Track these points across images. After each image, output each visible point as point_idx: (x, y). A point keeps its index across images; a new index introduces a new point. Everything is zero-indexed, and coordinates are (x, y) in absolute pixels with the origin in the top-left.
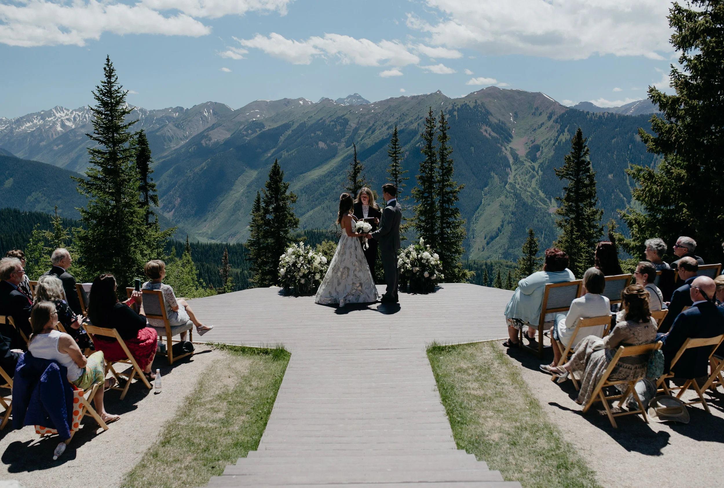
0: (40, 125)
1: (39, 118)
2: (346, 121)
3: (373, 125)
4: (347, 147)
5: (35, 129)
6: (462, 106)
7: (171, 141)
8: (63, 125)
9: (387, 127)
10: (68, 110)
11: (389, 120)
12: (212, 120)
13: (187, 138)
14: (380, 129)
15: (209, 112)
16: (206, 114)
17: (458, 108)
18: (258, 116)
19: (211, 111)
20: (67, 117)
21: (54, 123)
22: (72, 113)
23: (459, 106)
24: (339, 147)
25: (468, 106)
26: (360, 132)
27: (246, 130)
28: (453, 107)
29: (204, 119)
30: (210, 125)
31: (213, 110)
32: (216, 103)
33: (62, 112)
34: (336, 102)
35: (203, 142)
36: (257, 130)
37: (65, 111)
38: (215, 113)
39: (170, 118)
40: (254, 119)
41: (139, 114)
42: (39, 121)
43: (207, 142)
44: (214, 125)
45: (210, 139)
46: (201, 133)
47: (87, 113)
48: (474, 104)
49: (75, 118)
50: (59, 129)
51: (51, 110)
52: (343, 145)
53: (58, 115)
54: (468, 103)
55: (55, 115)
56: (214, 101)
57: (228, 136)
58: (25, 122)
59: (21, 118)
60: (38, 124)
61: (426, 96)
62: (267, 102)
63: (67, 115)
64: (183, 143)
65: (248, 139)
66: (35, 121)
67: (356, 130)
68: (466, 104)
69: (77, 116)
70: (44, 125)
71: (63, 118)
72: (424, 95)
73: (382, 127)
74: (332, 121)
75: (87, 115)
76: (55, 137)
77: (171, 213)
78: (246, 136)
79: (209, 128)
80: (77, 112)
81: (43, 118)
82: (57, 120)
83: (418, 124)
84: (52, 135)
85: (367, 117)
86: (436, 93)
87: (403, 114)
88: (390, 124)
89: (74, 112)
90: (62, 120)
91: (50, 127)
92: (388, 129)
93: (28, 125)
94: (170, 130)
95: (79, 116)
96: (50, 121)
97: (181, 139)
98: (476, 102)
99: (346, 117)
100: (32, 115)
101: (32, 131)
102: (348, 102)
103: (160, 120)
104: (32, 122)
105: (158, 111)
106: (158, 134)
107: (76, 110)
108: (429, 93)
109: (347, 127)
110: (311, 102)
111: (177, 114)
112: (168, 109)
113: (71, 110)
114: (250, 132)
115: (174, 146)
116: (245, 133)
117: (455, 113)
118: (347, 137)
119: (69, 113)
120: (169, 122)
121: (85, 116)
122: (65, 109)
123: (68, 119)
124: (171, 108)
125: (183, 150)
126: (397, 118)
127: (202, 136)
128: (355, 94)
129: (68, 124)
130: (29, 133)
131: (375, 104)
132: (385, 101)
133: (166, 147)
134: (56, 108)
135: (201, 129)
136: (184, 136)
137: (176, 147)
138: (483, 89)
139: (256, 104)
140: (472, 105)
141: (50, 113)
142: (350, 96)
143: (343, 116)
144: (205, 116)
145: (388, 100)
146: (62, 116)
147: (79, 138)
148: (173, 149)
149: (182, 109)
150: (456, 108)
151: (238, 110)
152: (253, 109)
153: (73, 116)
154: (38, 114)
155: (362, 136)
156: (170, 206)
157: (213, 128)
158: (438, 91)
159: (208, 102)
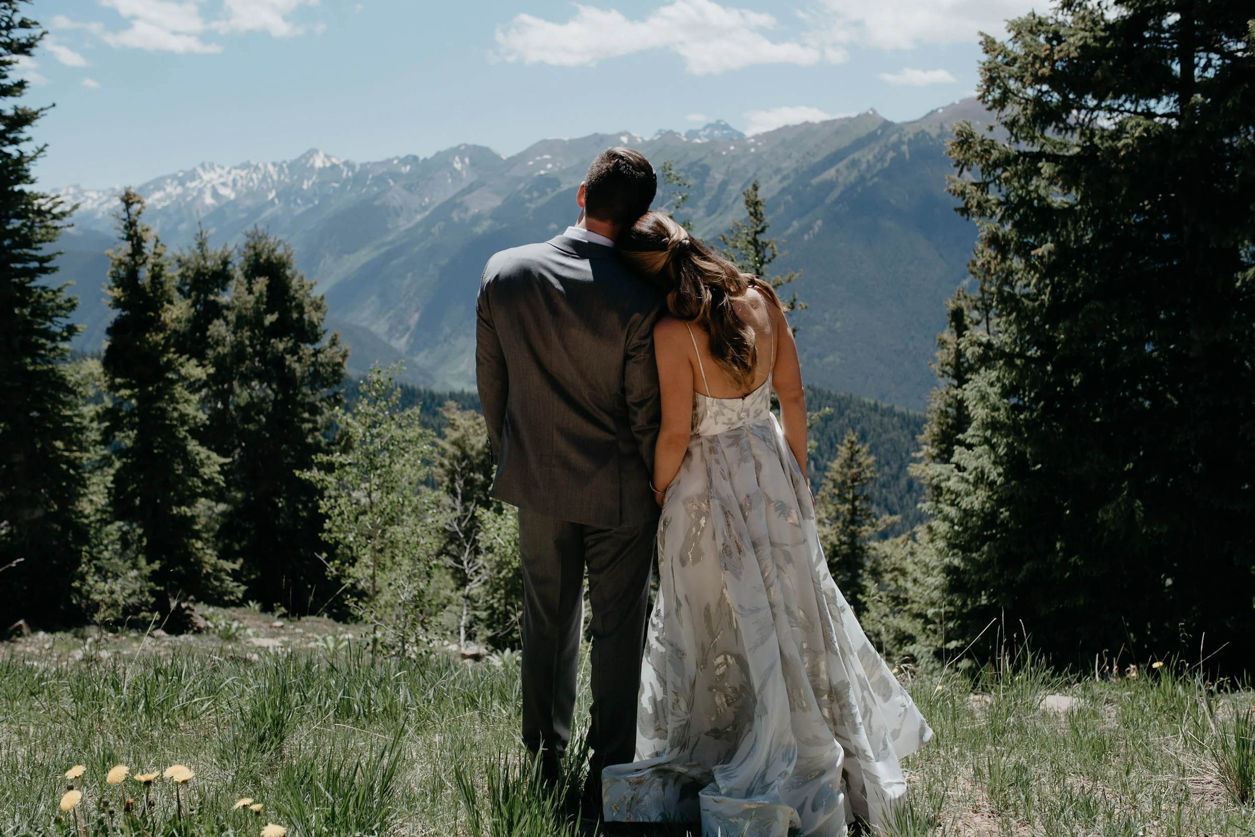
0: (178, 196)
1: (176, 183)
2: (705, 171)
3: (755, 175)
4: (709, 215)
5: (168, 202)
6: (916, 135)
7: (398, 215)
8: (215, 194)
9: (779, 177)
10: (223, 168)
11: (784, 165)
12: (468, 177)
13: (425, 208)
14: (767, 182)
15: (463, 162)
16: (458, 166)
17: (910, 140)
18: (549, 166)
19: (467, 160)
20: (222, 180)
21: (201, 192)
22: (229, 173)
23: (911, 136)
24: (695, 217)
25: (928, 134)
26: (730, 187)
27: (529, 191)
28: (900, 137)
29: (455, 174)
30: (464, 185)
31: (470, 159)
32: (475, 146)
33: (212, 172)
34: (686, 136)
35: (455, 216)
36: (549, 190)
37: (219, 170)
38: (473, 164)
39: (396, 176)
40: (542, 172)
41: (342, 171)
42: (175, 188)
43: (462, 215)
44: (472, 184)
45: (466, 210)
46: (451, 200)
47: (255, 172)
48: (938, 131)
49: (235, 182)
50: (209, 200)
51: (195, 170)
52: (701, 213)
53: (206, 177)
54: (927, 130)
55: (201, 178)
56: (471, 142)
57: (497, 202)
58: (153, 191)
59: (147, 185)
60: (174, 193)
61: (850, 120)
62: (564, 142)
63: (221, 176)
64: (419, 217)
65: (533, 206)
66: (169, 189)
67: (724, 185)
68: (923, 131)
69: (238, 178)
70: (183, 196)
71: (215, 183)
72: (845, 119)
73: (771, 178)
74: (682, 170)
75: (254, 176)
76: (202, 215)
77: (404, 340)
78: (530, 201)
79: (463, 190)
80: (239, 171)
81: (182, 183)
82: (205, 186)
83: (838, 171)
84: (198, 212)
85: (744, 161)
86: (867, 114)
87: (808, 153)
88: (785, 173)
89: (234, 172)
90: (213, 187)
91: (194, 199)
92: (781, 181)
93: (158, 195)
94: (396, 195)
95: (242, 177)
96: (193, 189)
97: (416, 212)
98: (942, 127)
99: (705, 162)
100: (163, 179)
101: (164, 208)
102: (706, 137)
103: (380, 180)
104: (164, 190)
105: (376, 164)
106: (377, 203)
107: (236, 168)
108: (854, 114)
109: (708, 179)
110: (641, 138)
111: (408, 168)
112: (393, 160)
113: (227, 169)
114: (535, 194)
115: (404, 224)
116: (527, 196)
117: (905, 148)
118: (708, 197)
119: (224, 172)
120: (395, 182)
121: (252, 180)
122: (219, 166)
123: (224, 184)
124: (397, 158)
125: (421, 230)
126: (797, 161)
127: (451, 205)
128: (718, 122)
129: (223, 191)
130: (160, 211)
131: (757, 137)
132: (774, 132)
133: (390, 226)
134: (203, 166)
135: (451, 193)
136: (420, 205)
137: (410, 225)
138: (953, 104)
139: (546, 146)
140: (934, 132)
141: (192, 175)
142: (708, 126)
143: (701, 160)
144: (455, 169)
145: (779, 131)
146: (212, 180)
147: (243, 215)
148: (403, 229)
149: (415, 158)
150: (906, 139)
151: (513, 158)
152: (541, 155)
153: (231, 178)
154: (174, 177)
155: (734, 196)
156: (401, 328)
157: (470, 189)
158: (872, 109)
159: (460, 146)
